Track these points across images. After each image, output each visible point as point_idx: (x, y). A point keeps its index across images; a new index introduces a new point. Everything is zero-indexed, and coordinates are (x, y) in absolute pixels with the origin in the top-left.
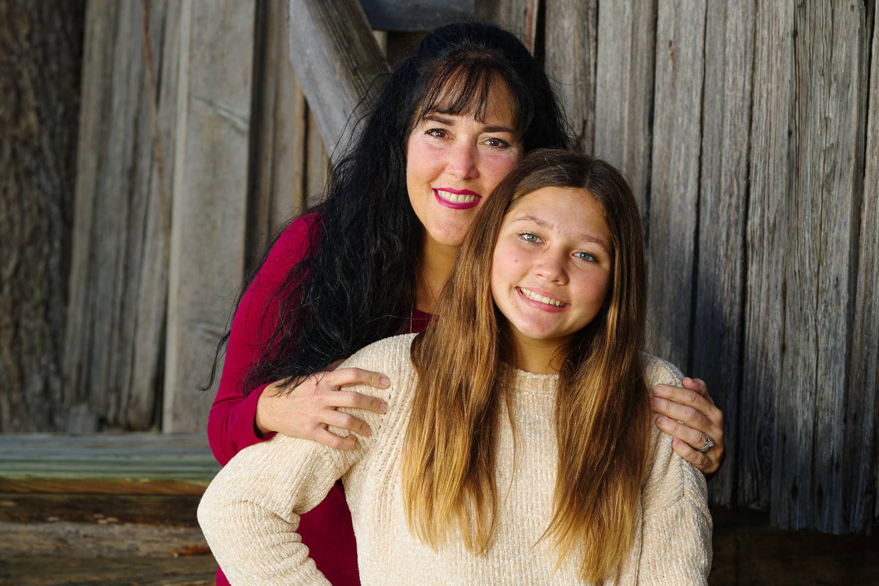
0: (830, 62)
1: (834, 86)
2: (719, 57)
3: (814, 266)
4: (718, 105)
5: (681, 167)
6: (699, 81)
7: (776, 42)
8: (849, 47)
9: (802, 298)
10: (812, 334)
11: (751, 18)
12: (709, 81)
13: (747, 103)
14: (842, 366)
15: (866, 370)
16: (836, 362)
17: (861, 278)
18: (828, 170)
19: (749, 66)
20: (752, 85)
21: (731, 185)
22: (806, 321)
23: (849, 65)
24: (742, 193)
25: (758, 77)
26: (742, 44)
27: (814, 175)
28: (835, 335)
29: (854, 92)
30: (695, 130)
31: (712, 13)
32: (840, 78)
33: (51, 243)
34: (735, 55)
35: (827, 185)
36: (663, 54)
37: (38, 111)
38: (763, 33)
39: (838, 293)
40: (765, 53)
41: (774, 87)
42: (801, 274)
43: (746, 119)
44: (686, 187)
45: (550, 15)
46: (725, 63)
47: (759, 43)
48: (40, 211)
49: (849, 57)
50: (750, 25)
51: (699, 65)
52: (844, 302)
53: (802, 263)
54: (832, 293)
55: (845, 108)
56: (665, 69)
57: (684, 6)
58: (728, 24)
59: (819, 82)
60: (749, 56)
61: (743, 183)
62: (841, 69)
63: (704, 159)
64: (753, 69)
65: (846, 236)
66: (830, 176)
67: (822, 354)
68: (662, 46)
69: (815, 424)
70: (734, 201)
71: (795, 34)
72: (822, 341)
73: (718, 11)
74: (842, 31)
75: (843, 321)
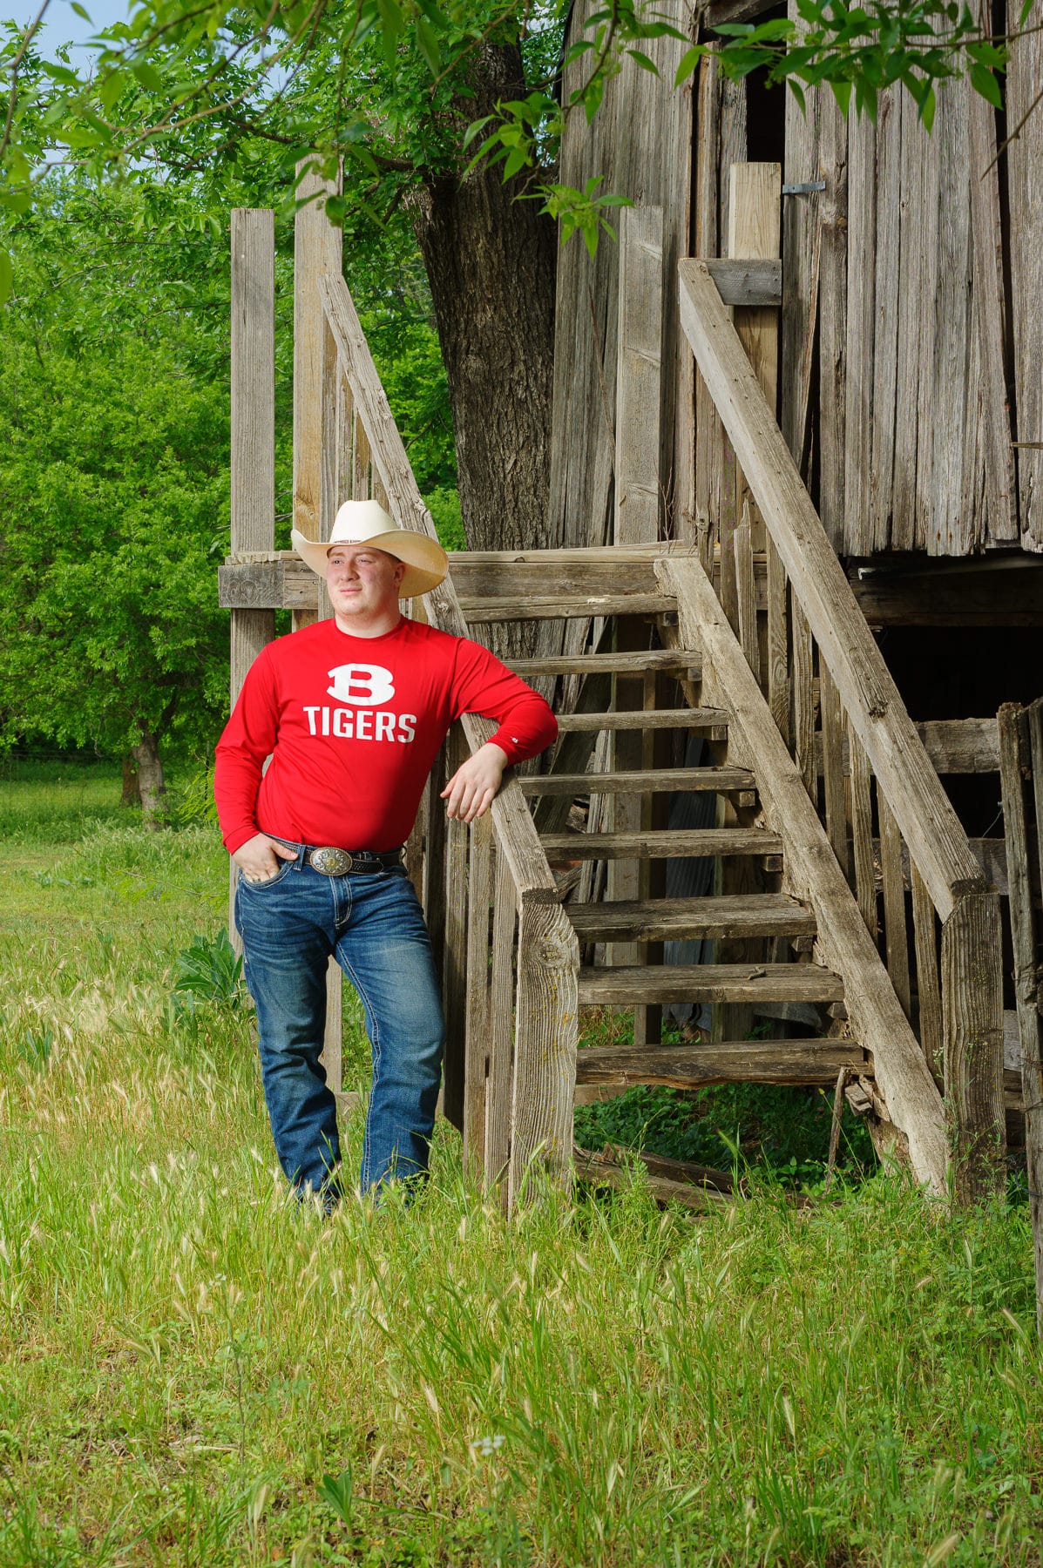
0: (953, 316)
1: (955, 327)
2: (905, 315)
3: (947, 420)
4: (904, 340)
6: (896, 328)
7: (928, 306)
11: (919, 293)
12: (901, 327)
13: (918, 338)
14: (960, 470)
18: (952, 371)
19: (918, 319)
20: (920, 329)
21: (911, 382)
23: (962, 317)
25: (922, 324)
27: (947, 374)
28: (957, 455)
29: (964, 330)
30: (894, 354)
32: (958, 324)
33: (537, 447)
35: (952, 379)
36: (879, 314)
38: (924, 301)
39: (958, 433)
40: (924, 313)
41: (928, 330)
43: (917, 347)
44: (890, 383)
45: (822, 294)
46: (907, 317)
47: (922, 307)
48: (529, 427)
49: (961, 313)
50: (918, 297)
51: (895, 319)
53: (941, 419)
54: (956, 434)
55: (960, 339)
56: (880, 322)
58: (909, 297)
59: (949, 326)
60: (918, 313)
62: (957, 320)
63: (899, 369)
64: (920, 320)
65: (961, 404)
66: (954, 374)
68: (878, 309)
69: (948, 502)
70: (912, 390)
71: (936, 301)
73: (904, 291)
75: (960, 448)
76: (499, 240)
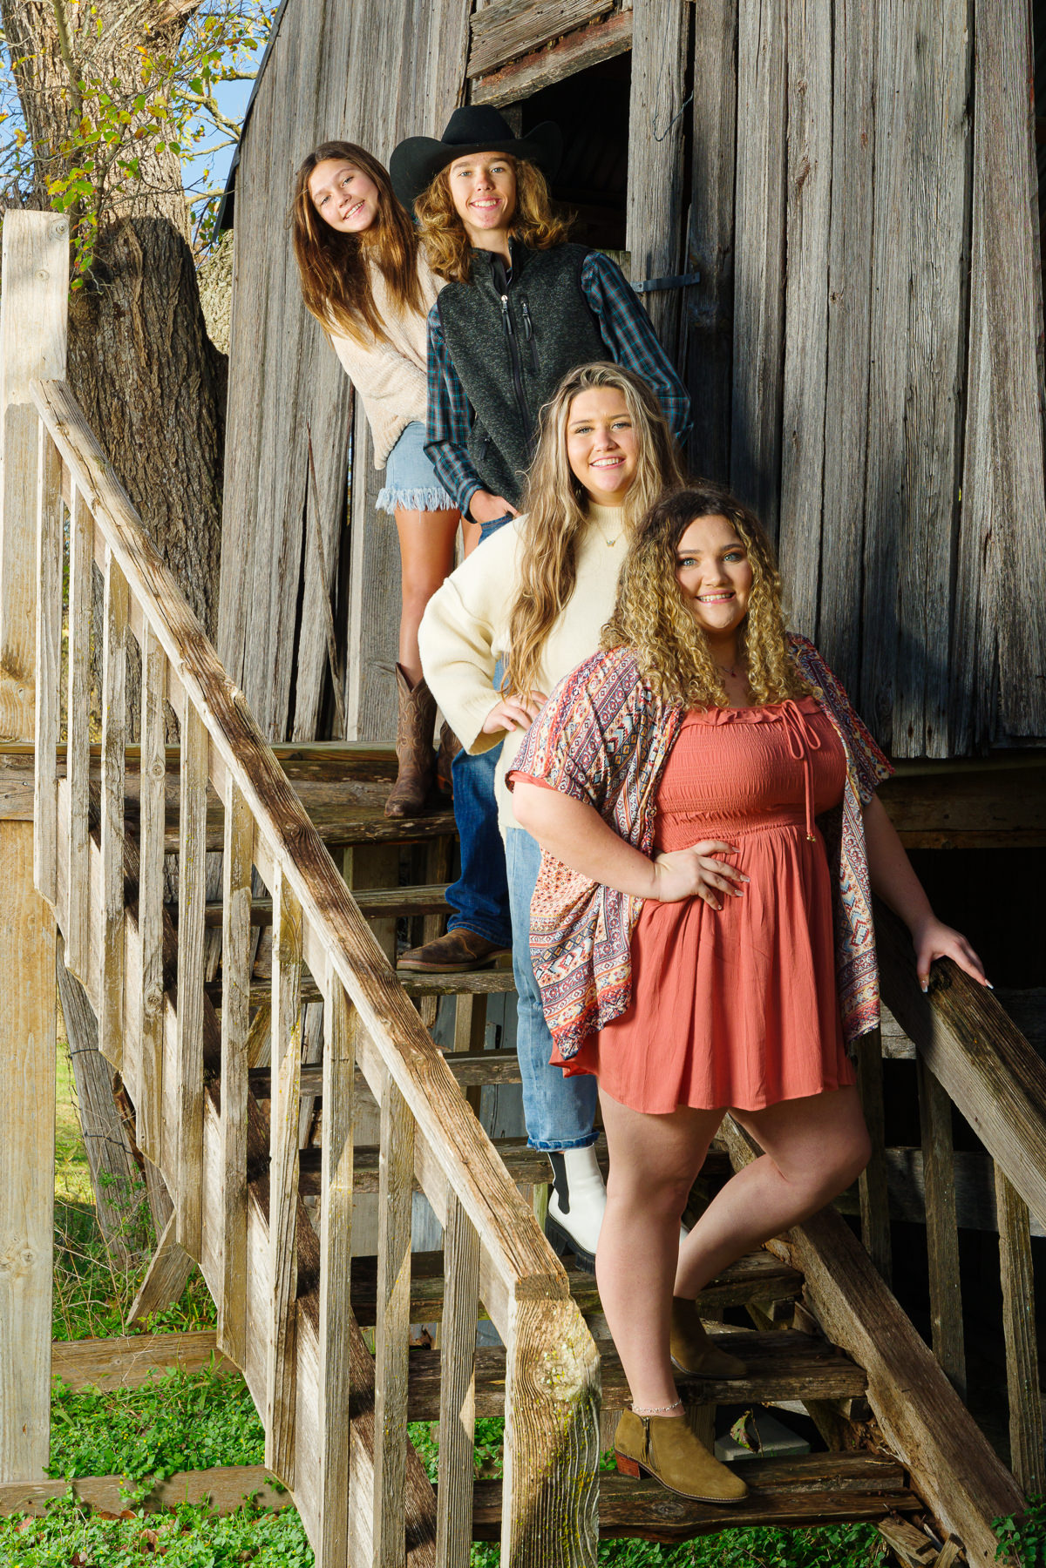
0: (933, 437)
1: (936, 453)
2: (837, 440)
3: (923, 577)
4: (837, 473)
5: (806, 519)
6: (821, 457)
7: (886, 426)
8: (947, 426)
9: (914, 599)
10: (922, 623)
11: (865, 411)
12: (828, 456)
13: (862, 470)
15: (966, 643)
16: (941, 641)
17: (960, 583)
18: (932, 511)
19: (863, 445)
20: (866, 457)
21: (849, 528)
22: (917, 615)
23: (947, 439)
24: (860, 532)
25: (871, 451)
26: (857, 430)
28: (940, 623)
29: (951, 457)
30: (818, 491)
31: (830, 410)
32: (941, 448)
34: (850, 438)
35: (932, 522)
36: (788, 441)
37: (185, 522)
38: (874, 420)
39: (942, 594)
40: (877, 434)
41: (885, 457)
42: (913, 583)
43: (861, 481)
44: (810, 532)
46: (842, 443)
47: (871, 429)
49: (947, 433)
50: (863, 416)
51: (820, 447)
52: (947, 600)
53: (913, 575)
54: (938, 595)
55: (944, 468)
56: (790, 451)
57: (806, 406)
58: (844, 417)
59: (925, 452)
60: (864, 437)
61: (860, 526)
62: (941, 442)
63: (825, 511)
64: (867, 446)
65: (947, 555)
66: (935, 515)
67: (930, 636)
68: (787, 435)
69: (926, 685)
70: (852, 538)
71: (905, 419)
72: (930, 627)
73: (836, 408)
74: (942, 415)
75: (946, 613)
76: (154, 377)
